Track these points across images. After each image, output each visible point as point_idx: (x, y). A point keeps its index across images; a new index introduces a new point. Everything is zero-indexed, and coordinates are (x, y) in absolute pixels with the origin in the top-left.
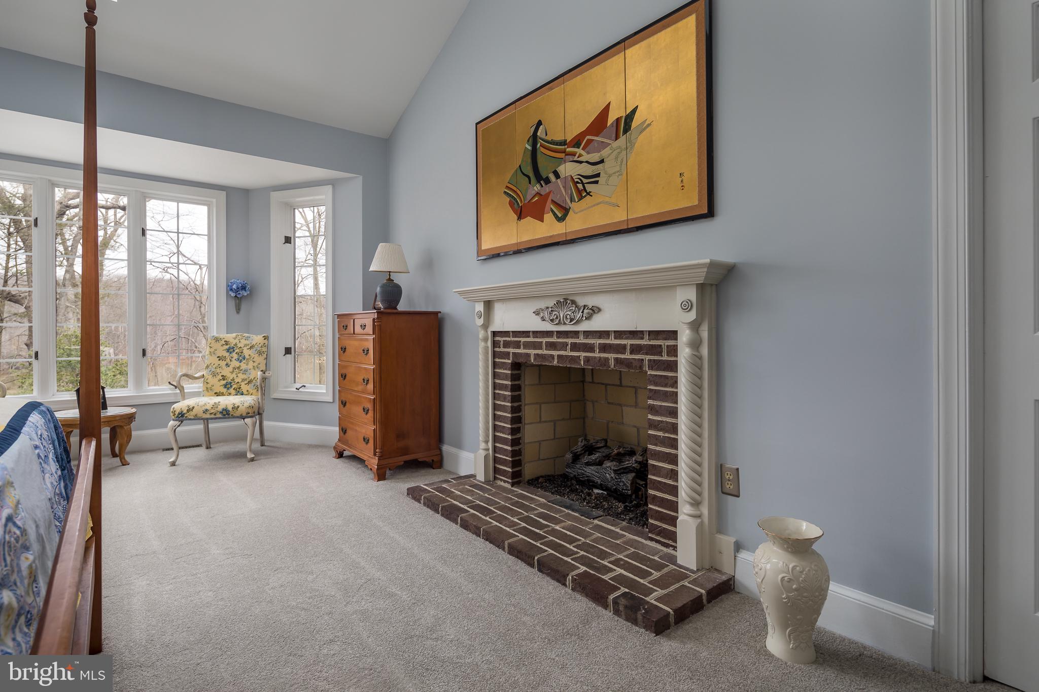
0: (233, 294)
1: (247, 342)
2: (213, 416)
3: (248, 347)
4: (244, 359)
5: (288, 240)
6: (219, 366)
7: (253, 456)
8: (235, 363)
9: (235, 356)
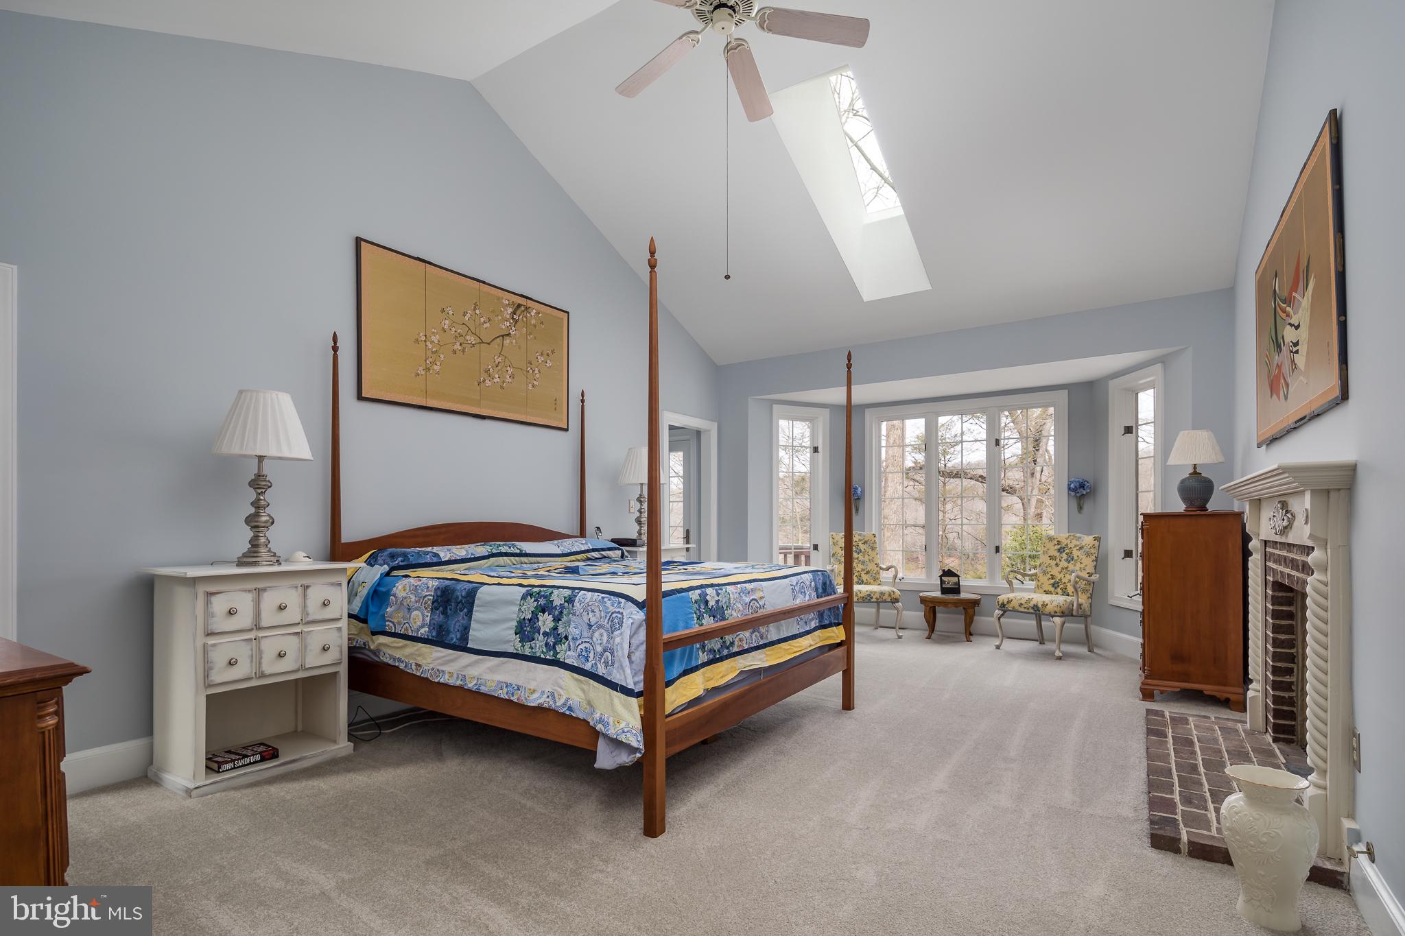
0: (1073, 494)
1: (1077, 543)
2: (1026, 610)
3: (1078, 548)
4: (1072, 559)
5: (1128, 430)
6: (1050, 566)
7: (1061, 655)
8: (1064, 564)
9: (1064, 556)
